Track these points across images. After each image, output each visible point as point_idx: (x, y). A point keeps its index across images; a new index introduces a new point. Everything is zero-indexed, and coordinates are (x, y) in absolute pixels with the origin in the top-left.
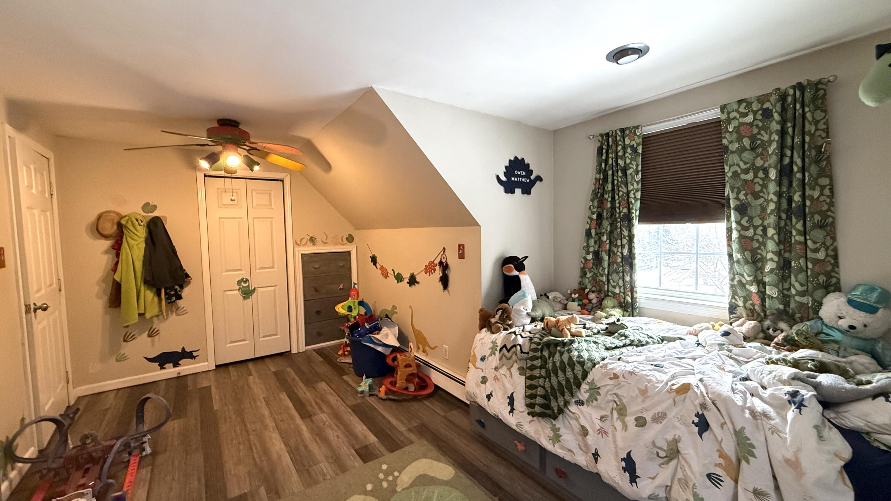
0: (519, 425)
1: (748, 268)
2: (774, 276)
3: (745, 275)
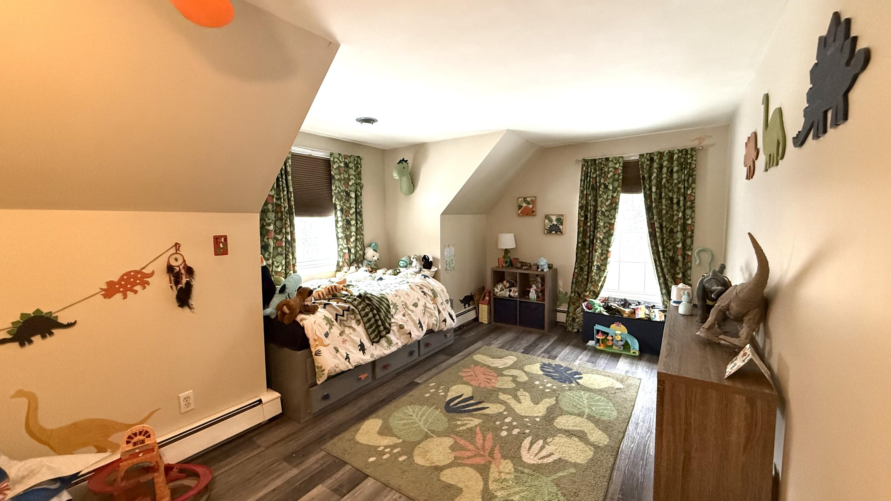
0: (372, 356)
1: (345, 241)
2: (354, 243)
3: (344, 245)
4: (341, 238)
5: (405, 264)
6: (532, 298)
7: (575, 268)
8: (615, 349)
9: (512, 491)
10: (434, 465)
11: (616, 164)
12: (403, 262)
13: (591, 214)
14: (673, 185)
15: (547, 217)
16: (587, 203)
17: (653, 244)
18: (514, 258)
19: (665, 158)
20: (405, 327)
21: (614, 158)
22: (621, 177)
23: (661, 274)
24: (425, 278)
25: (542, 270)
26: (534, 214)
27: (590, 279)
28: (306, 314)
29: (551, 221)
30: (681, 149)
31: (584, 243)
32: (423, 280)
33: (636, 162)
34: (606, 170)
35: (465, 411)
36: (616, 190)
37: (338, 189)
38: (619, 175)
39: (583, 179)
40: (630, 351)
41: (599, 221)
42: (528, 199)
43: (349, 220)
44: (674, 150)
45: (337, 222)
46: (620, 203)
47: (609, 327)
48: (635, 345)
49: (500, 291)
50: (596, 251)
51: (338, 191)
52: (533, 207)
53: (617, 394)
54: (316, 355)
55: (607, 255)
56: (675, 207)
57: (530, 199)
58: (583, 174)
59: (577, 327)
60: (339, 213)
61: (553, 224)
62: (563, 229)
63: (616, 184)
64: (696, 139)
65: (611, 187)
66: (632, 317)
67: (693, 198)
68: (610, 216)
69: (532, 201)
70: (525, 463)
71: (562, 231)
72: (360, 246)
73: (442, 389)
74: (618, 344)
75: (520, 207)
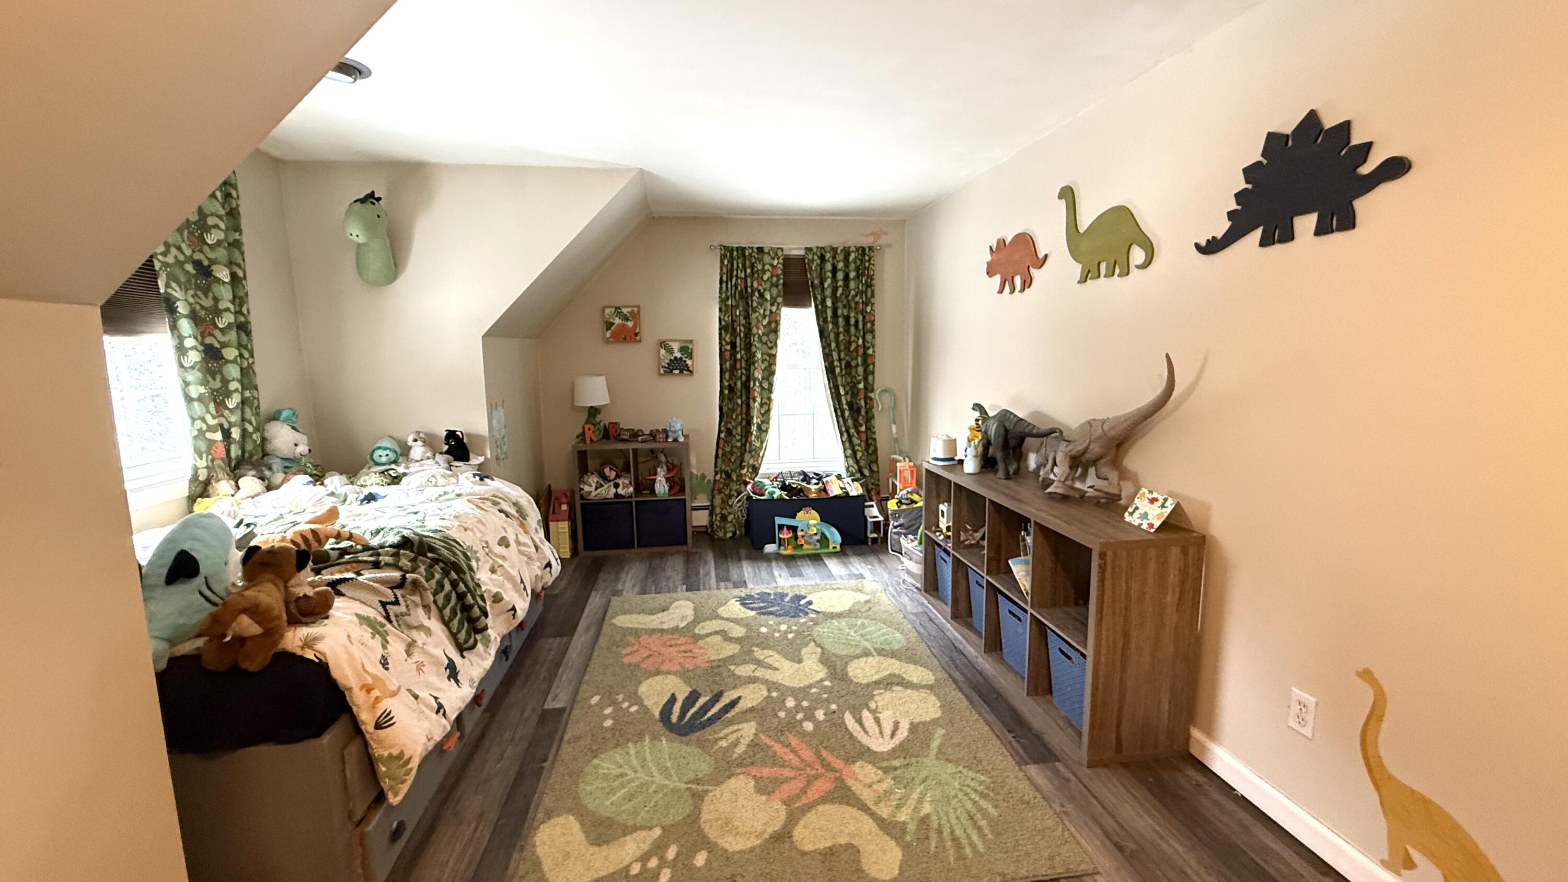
0: (471, 683)
1: (212, 406)
2: (239, 412)
3: (209, 418)
4: (200, 399)
5: (392, 456)
6: (659, 493)
7: (720, 432)
8: (807, 549)
9: (912, 801)
10: (766, 836)
11: (773, 259)
12: (388, 452)
13: (741, 339)
14: (850, 298)
15: (663, 344)
16: (733, 321)
17: (832, 385)
18: (610, 423)
19: (840, 257)
20: (504, 596)
21: (772, 249)
22: (781, 281)
23: (843, 429)
24: (481, 479)
25: (675, 440)
26: (638, 338)
27: (748, 446)
28: (307, 624)
29: (670, 351)
30: (858, 246)
31: (731, 389)
32: (480, 485)
33: (802, 259)
34: (760, 267)
35: (709, 719)
36: (775, 301)
37: (174, 251)
38: (778, 276)
39: (724, 278)
40: (828, 546)
41: (756, 352)
42: (625, 311)
43: (217, 345)
44: (849, 247)
45: (181, 350)
46: (782, 323)
47: (794, 517)
48: (835, 536)
49: (597, 489)
50: (755, 401)
51: (176, 257)
52: (635, 326)
53: (873, 609)
54: (378, 726)
55: (769, 405)
56: (853, 330)
57: (629, 310)
58: (725, 270)
59: (732, 529)
60: (185, 326)
61: (676, 358)
62: (693, 365)
63: (775, 291)
64: (871, 234)
65: (768, 297)
66: (823, 495)
67: (873, 319)
68: (768, 343)
69: (632, 313)
70: (882, 753)
71: (691, 369)
72: (253, 419)
73: (624, 700)
74: (811, 541)
75: (609, 325)
